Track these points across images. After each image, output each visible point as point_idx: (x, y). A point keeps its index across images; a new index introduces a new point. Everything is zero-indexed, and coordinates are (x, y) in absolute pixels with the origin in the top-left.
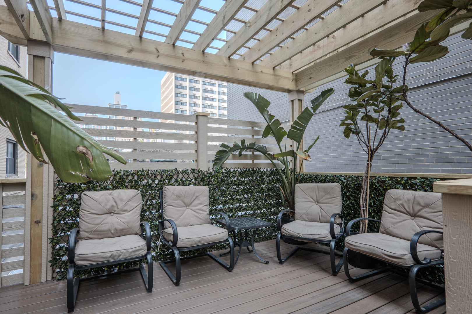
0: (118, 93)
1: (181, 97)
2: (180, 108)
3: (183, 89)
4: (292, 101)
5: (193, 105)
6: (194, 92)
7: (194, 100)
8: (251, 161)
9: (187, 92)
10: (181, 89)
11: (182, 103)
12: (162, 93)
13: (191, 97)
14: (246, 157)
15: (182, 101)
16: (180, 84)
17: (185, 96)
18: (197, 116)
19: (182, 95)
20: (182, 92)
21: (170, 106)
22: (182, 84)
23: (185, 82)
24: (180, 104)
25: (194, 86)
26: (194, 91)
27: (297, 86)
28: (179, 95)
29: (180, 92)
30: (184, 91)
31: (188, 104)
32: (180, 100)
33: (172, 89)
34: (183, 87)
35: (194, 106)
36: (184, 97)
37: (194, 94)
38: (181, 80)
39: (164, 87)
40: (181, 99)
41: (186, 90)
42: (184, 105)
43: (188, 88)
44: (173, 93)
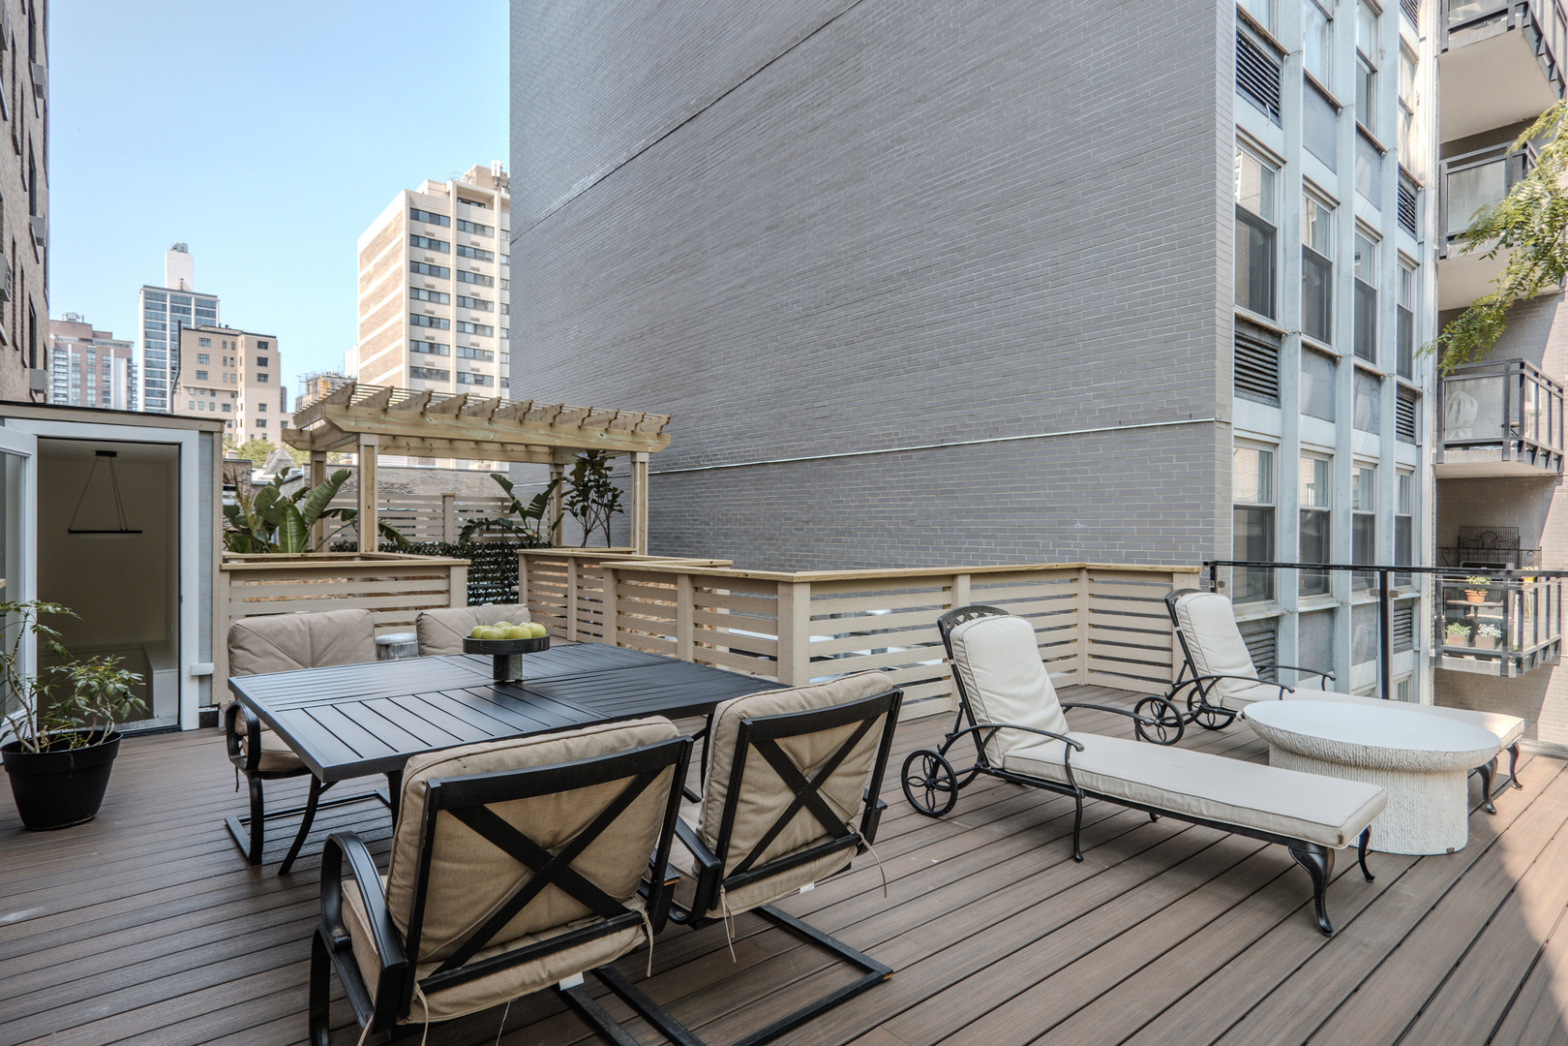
0: (181, 248)
1: (430, 301)
2: (427, 338)
3: (438, 276)
4: (552, 473)
5: (469, 328)
6: (474, 288)
7: (475, 314)
8: (500, 535)
9: (449, 286)
10: (430, 274)
11: (433, 322)
12: (362, 280)
13: (462, 301)
14: (494, 531)
15: (432, 313)
16: (427, 259)
17: (443, 299)
18: (444, 497)
19: (434, 295)
20: (433, 287)
21: (392, 327)
22: (433, 260)
23: (444, 252)
24: (427, 323)
25: (473, 269)
26: (475, 283)
27: (554, 460)
28: (424, 295)
29: (427, 286)
30: (439, 284)
31: (453, 326)
32: (427, 312)
33: (398, 273)
34: (435, 271)
35: (475, 333)
36: (439, 303)
37: (473, 294)
38: (430, 247)
39: (369, 261)
40: (430, 306)
41: (446, 281)
42: (438, 328)
43: (453, 274)
44: (402, 289)
